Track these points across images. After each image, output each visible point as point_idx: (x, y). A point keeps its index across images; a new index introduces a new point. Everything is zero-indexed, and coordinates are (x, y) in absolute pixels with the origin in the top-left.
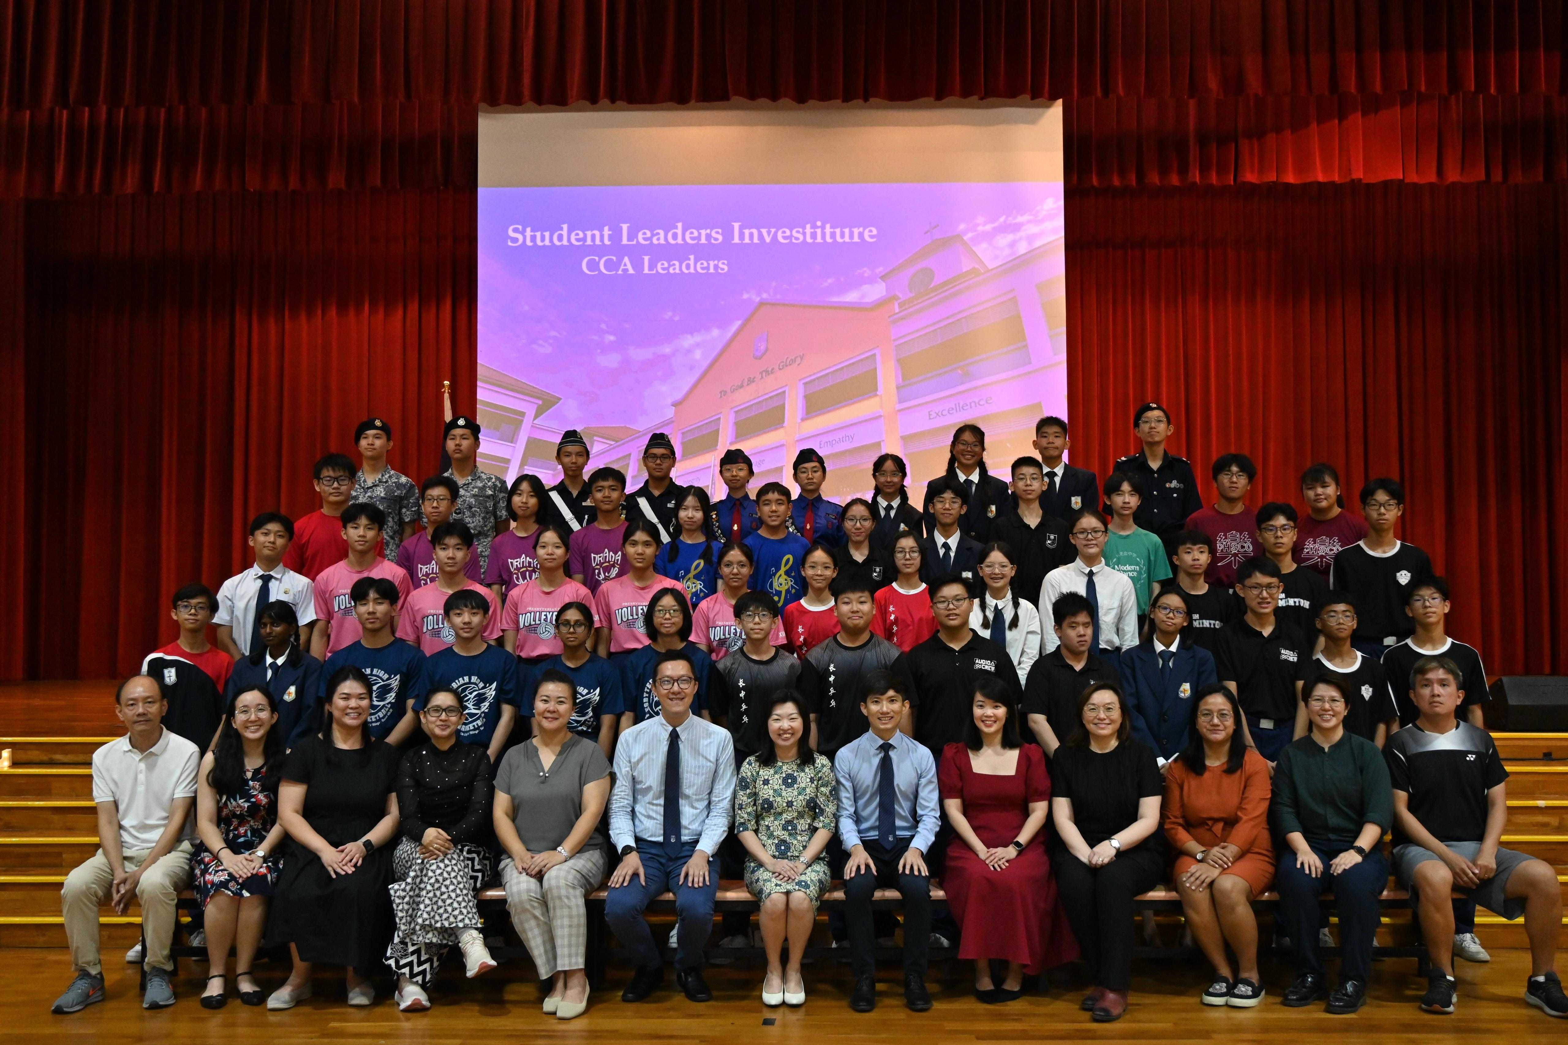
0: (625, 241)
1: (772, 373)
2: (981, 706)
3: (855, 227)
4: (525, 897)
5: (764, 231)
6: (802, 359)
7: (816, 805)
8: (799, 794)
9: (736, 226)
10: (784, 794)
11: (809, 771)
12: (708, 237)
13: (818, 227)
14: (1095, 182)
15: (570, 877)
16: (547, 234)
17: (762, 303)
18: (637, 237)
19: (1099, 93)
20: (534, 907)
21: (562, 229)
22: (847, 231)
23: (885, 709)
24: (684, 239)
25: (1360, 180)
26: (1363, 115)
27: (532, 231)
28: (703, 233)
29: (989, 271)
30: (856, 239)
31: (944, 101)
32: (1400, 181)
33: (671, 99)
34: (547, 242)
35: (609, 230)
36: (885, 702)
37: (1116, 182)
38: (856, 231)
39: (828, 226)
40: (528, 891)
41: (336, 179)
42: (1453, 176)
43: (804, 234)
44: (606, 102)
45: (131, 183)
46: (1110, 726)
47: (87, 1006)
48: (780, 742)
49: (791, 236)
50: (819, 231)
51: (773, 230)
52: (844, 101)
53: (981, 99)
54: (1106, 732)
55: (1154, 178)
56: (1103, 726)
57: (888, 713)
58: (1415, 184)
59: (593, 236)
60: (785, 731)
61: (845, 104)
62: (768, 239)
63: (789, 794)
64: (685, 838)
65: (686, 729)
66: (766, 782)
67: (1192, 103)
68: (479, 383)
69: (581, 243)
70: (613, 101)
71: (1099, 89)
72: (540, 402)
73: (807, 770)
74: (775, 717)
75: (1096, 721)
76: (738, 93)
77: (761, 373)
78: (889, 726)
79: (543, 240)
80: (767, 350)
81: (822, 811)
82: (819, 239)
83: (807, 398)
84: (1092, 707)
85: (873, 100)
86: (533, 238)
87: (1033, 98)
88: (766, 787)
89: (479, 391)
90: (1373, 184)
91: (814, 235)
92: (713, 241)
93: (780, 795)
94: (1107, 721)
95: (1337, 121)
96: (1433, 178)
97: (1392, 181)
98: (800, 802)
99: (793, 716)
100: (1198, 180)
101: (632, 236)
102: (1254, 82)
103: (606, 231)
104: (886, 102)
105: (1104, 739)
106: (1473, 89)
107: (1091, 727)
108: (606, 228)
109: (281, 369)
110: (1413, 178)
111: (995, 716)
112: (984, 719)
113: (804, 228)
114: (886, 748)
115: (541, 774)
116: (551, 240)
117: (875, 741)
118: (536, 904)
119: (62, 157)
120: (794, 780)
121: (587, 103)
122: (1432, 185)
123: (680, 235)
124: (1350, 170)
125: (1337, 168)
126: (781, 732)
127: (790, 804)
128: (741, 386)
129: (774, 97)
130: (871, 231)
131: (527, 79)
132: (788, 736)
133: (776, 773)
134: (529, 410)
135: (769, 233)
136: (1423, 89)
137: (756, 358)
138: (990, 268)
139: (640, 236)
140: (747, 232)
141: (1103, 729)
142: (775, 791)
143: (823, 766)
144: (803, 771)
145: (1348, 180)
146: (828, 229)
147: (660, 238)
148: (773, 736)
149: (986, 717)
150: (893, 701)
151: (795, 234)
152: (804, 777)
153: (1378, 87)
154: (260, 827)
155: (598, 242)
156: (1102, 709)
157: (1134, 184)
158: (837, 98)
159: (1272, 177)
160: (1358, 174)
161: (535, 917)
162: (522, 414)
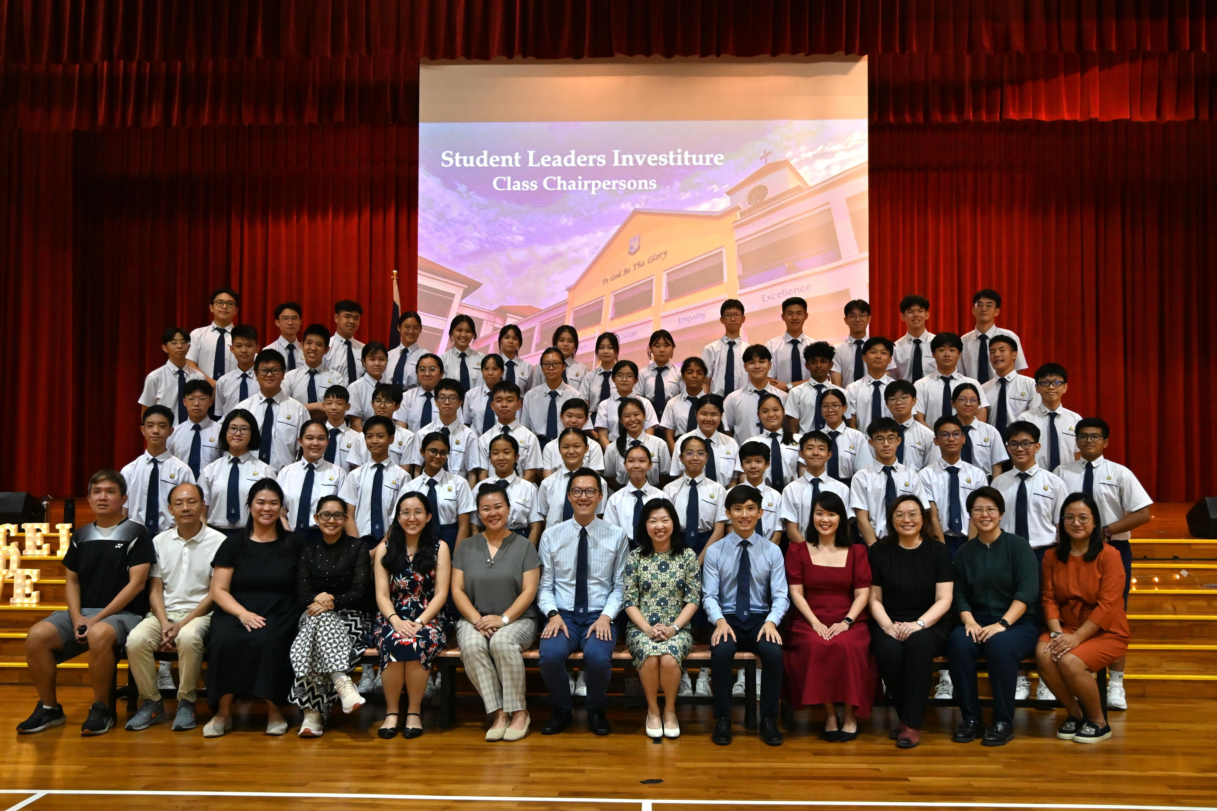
0: (531, 164)
1: (643, 265)
2: (820, 514)
3: (707, 154)
4: (475, 649)
5: (637, 157)
6: (665, 254)
7: (685, 585)
8: (671, 577)
9: (616, 152)
10: (659, 577)
11: (679, 560)
12: (595, 161)
13: (679, 154)
14: (892, 119)
15: (511, 636)
16: (472, 158)
17: (636, 212)
18: (540, 161)
19: (898, 50)
20: (482, 658)
21: (483, 154)
22: (701, 156)
23: (745, 515)
24: (576, 163)
25: (1096, 119)
26: (1100, 70)
27: (460, 155)
28: (591, 158)
29: (810, 188)
30: (708, 163)
31: (779, 57)
32: (1128, 120)
33: (569, 56)
34: (472, 164)
35: (519, 155)
36: (745, 510)
37: (908, 119)
38: (708, 157)
39: (686, 153)
40: (477, 645)
41: (311, 116)
42: (1169, 116)
43: (668, 159)
44: (519, 57)
45: (155, 119)
46: (914, 528)
47: (151, 725)
48: (657, 539)
49: (657, 161)
50: (679, 157)
51: (644, 156)
52: (700, 57)
53: (807, 55)
54: (911, 532)
55: (937, 117)
56: (909, 528)
57: (747, 518)
58: (1139, 123)
59: (507, 160)
60: (660, 530)
61: (702, 59)
62: (640, 163)
63: (664, 577)
64: (591, 609)
65: (592, 527)
66: (645, 569)
67: (967, 59)
68: (419, 272)
69: (498, 165)
70: (525, 56)
71: (898, 48)
72: (466, 287)
73: (677, 559)
74: (652, 520)
75: (903, 524)
76: (620, 51)
77: (635, 265)
78: (748, 528)
79: (468, 162)
80: (639, 248)
81: (690, 590)
82: (679, 163)
83: (670, 285)
84: (900, 513)
85: (723, 56)
86: (461, 161)
87: (846, 54)
88: (645, 572)
89: (419, 277)
90: (1107, 123)
91: (675, 160)
92: (598, 164)
93: (656, 578)
94: (911, 524)
95: (1079, 74)
96: (1153, 118)
97: (1121, 120)
98: (671, 583)
99: (665, 519)
100: (971, 118)
101: (537, 160)
102: (1018, 43)
103: (517, 157)
104: (734, 57)
105: (911, 537)
106: (1188, 48)
107: (900, 529)
108: (517, 154)
109: (266, 261)
110: (1138, 118)
111: (830, 521)
112: (822, 523)
113: (668, 154)
114: (745, 544)
115: (489, 560)
116: (475, 163)
117: (736, 539)
118: (483, 655)
119: (104, 99)
120: (667, 566)
121: (505, 58)
122: (1152, 123)
123: (573, 160)
124: (1089, 111)
125: (1079, 109)
126: (657, 531)
127: (664, 585)
128: (619, 275)
129: (648, 53)
130: (719, 157)
131: (459, 39)
132: (662, 534)
133: (653, 561)
134: (458, 292)
135: (641, 158)
136: (1149, 48)
137: (631, 254)
138: (811, 186)
139: (543, 160)
140: (624, 157)
141: (908, 530)
142: (652, 575)
143: (689, 555)
144: (674, 559)
145: (1087, 119)
146: (687, 155)
147: (558, 162)
148: (651, 534)
149: (824, 522)
150: (751, 508)
151: (661, 159)
152: (674, 565)
153: (1113, 47)
154: (418, 600)
155: (510, 165)
156: (907, 515)
157: (922, 121)
158: (696, 54)
159: (1030, 116)
160: (1096, 114)
161: (483, 665)
162: (453, 296)
